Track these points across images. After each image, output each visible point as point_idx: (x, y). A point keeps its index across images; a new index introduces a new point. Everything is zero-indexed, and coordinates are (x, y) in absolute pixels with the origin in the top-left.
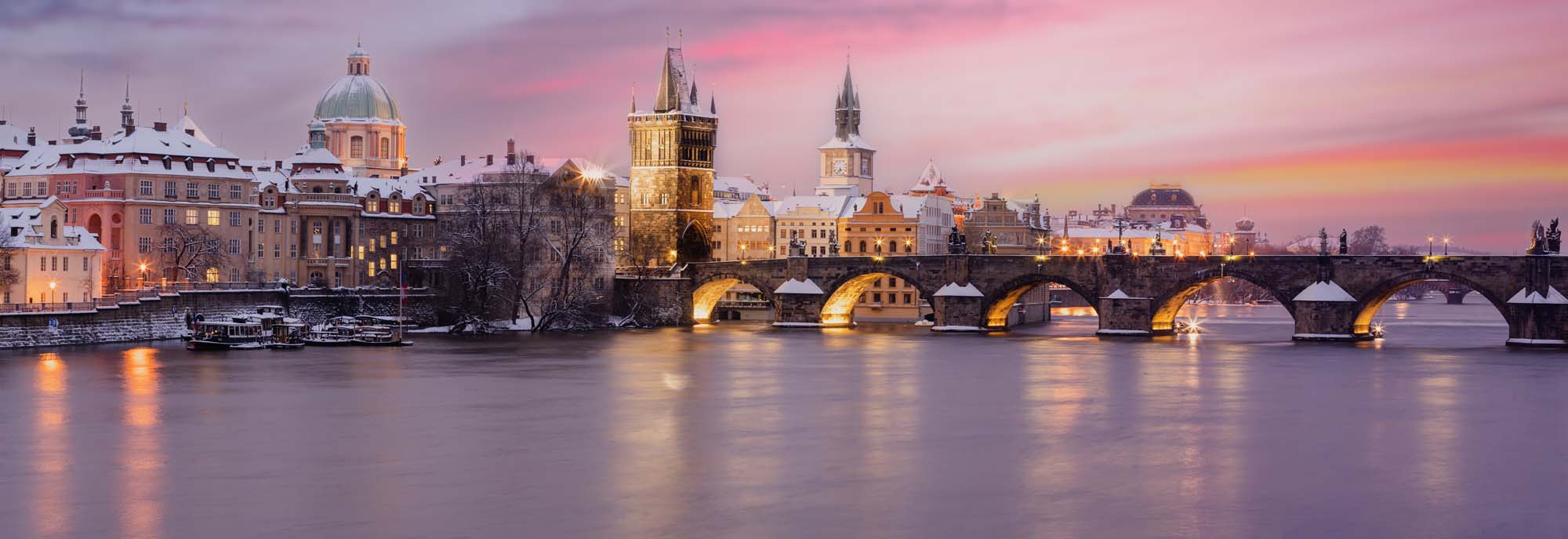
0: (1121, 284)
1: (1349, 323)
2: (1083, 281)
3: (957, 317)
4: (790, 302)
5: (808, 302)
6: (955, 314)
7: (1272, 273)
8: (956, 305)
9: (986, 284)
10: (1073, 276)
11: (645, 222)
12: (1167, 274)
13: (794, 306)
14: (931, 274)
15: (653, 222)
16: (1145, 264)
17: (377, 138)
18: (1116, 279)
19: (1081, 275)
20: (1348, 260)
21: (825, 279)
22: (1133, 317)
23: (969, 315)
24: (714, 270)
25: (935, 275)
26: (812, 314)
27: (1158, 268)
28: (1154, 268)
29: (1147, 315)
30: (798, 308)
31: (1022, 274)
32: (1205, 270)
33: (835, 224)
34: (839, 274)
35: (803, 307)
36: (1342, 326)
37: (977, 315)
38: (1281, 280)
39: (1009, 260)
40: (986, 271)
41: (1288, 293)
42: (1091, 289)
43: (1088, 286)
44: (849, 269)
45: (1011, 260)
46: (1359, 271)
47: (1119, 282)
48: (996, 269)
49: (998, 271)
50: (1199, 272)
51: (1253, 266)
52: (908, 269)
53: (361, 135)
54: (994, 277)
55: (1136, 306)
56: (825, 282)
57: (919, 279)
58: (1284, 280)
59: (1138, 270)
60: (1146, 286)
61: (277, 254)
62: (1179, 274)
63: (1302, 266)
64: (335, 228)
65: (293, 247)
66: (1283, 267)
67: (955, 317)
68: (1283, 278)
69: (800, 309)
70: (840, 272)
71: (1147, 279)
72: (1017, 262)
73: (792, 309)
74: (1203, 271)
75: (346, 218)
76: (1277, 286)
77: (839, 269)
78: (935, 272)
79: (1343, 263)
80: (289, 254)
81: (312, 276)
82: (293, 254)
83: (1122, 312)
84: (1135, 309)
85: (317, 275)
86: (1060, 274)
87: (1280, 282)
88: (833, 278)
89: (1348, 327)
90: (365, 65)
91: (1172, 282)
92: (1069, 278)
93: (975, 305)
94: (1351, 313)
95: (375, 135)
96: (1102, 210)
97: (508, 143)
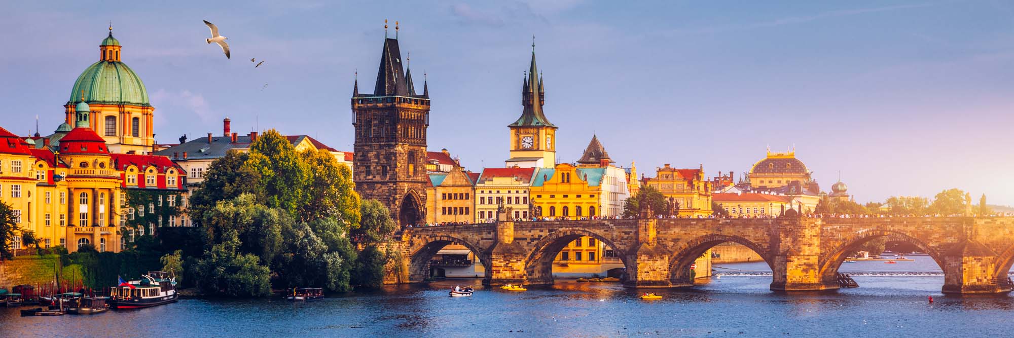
0: (793, 242)
1: (992, 275)
2: (758, 240)
3: (648, 272)
4: (499, 261)
5: (515, 260)
6: (646, 270)
7: (924, 232)
8: (646, 262)
9: (673, 243)
10: (749, 236)
11: (368, 191)
12: (833, 233)
13: (502, 264)
14: (623, 234)
15: (375, 191)
16: (813, 225)
17: (129, 117)
18: (788, 239)
19: (757, 236)
20: (989, 220)
21: (529, 240)
22: (804, 270)
23: (658, 270)
24: (430, 233)
25: (627, 236)
26: (519, 270)
27: (824, 228)
28: (822, 229)
29: (815, 269)
30: (506, 266)
31: (705, 234)
32: (866, 230)
33: (527, 192)
34: (541, 236)
35: (510, 265)
36: (985, 278)
37: (665, 270)
38: (931, 238)
39: (692, 223)
40: (673, 232)
41: (938, 249)
42: (766, 247)
43: (763, 245)
44: (550, 231)
45: (695, 223)
46: (999, 230)
47: (791, 241)
48: (681, 230)
49: (683, 232)
50: (860, 232)
51: (907, 226)
52: (602, 231)
53: (116, 115)
54: (679, 237)
55: (806, 261)
56: (528, 243)
57: (613, 240)
58: (935, 238)
59: (807, 230)
60: (814, 244)
61: (48, 223)
62: (844, 233)
63: (950, 226)
64: (99, 198)
65: (62, 216)
66: (933, 227)
67: (645, 272)
68: (933, 236)
69: (507, 267)
70: (541, 233)
71: (816, 238)
72: (700, 224)
73: (501, 267)
74: (864, 231)
75: (110, 190)
76: (929, 243)
77: (542, 231)
78: (626, 233)
79: (986, 223)
80: (58, 223)
81: (79, 242)
82: (62, 223)
83: (794, 267)
84: (805, 264)
85: (83, 241)
86: (739, 235)
87: (931, 240)
88: (535, 239)
89: (991, 278)
90: (117, 52)
91: (837, 240)
92: (746, 238)
93: (663, 262)
94: (993, 265)
95: (127, 115)
96: (721, 176)
97: (224, 121)
